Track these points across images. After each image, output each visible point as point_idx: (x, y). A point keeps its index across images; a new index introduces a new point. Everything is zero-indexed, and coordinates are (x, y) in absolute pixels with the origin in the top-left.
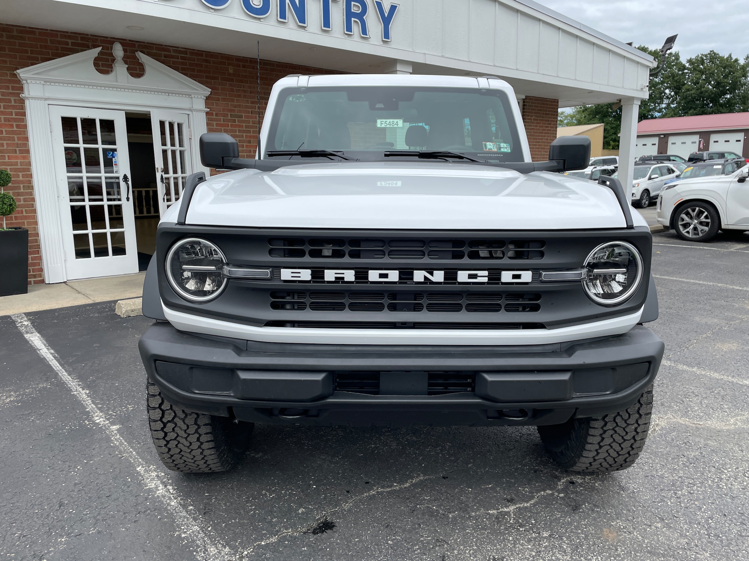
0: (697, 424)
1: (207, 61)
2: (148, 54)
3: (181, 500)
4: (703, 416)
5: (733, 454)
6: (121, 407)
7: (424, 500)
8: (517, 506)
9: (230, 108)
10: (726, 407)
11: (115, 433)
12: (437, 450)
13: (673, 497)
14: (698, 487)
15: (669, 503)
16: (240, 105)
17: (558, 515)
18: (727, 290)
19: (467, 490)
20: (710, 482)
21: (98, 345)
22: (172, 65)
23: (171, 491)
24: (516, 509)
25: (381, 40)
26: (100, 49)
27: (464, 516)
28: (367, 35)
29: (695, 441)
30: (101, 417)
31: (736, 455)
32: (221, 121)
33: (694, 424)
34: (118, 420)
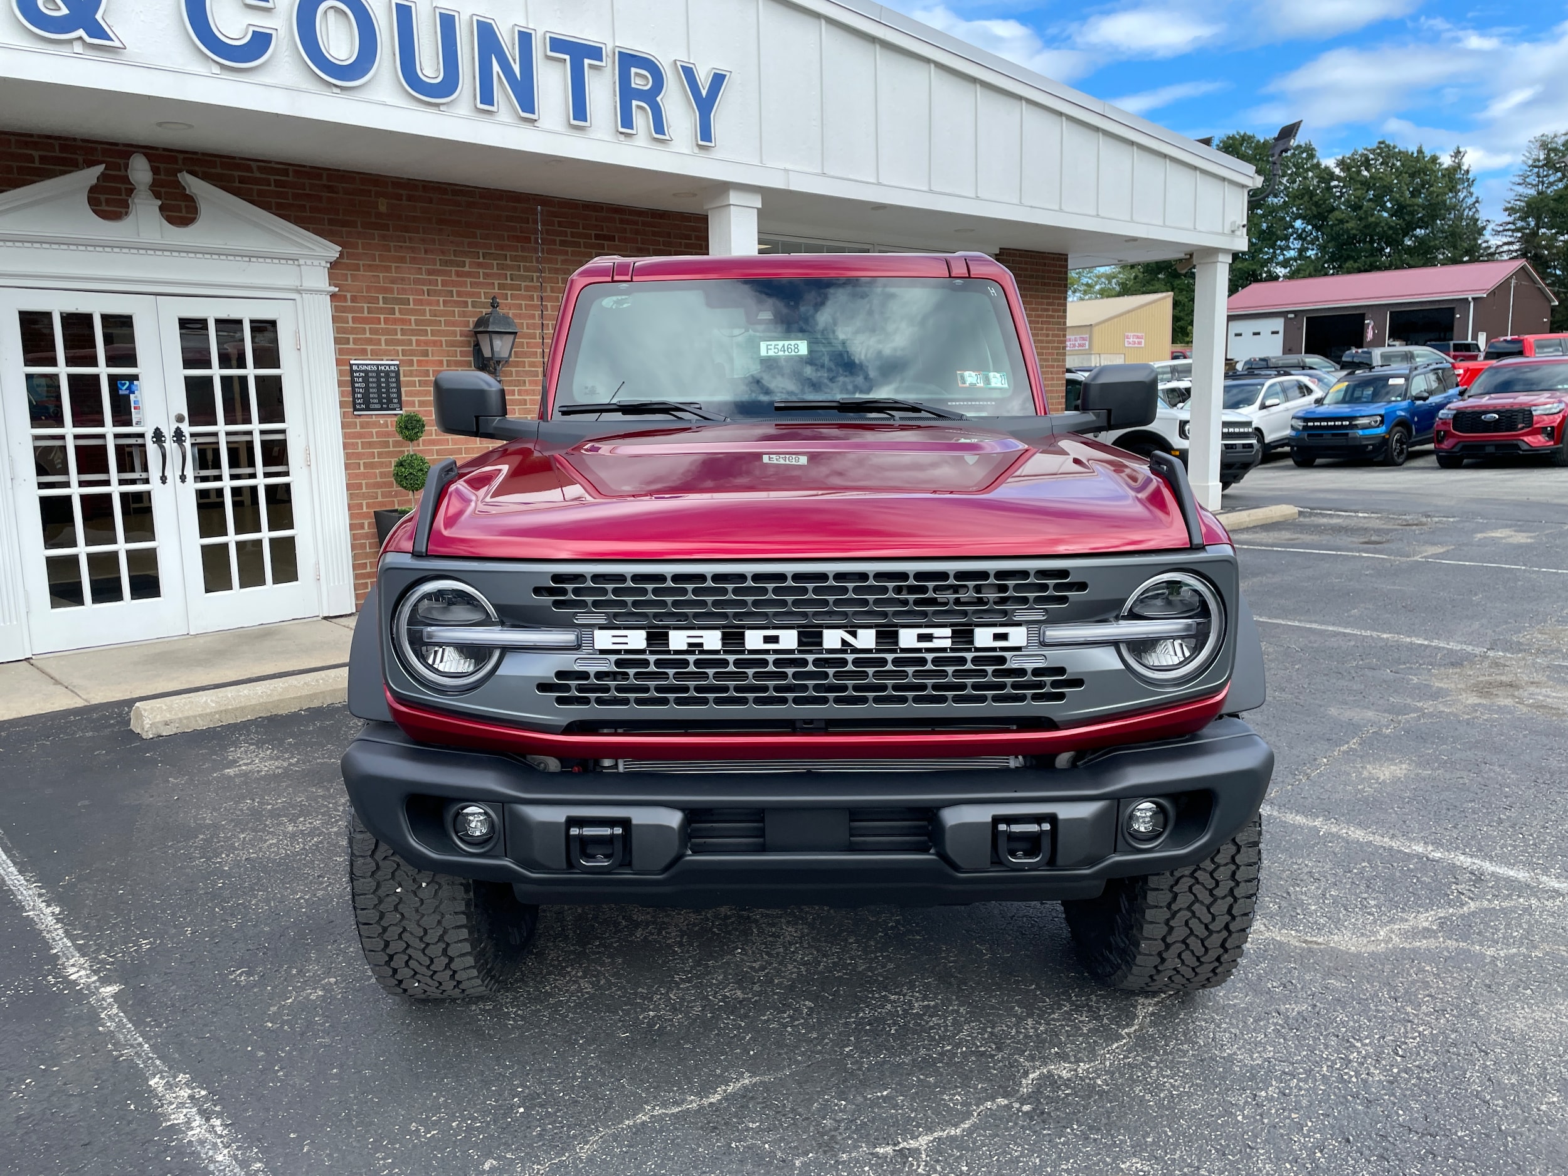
0: (1311, 942)
1: (330, 189)
2: (205, 177)
3: (237, 1149)
4: (1324, 925)
5: (1376, 1006)
6: (126, 943)
7: (748, 1129)
8: (936, 1135)
9: (382, 284)
10: (1372, 903)
11: (109, 1004)
12: (784, 1018)
13: (1250, 1104)
14: (1300, 1080)
15: (1240, 1118)
16: (403, 279)
17: (1016, 1151)
18: (1399, 646)
19: (836, 1105)
20: (1325, 1069)
21: (87, 802)
22: (256, 198)
23: (219, 1129)
24: (932, 1142)
25: (694, 143)
26: (102, 167)
27: (826, 1163)
28: (665, 134)
29: (1303, 980)
30: (82, 967)
31: (1383, 1007)
32: (363, 313)
33: (1305, 942)
34: (117, 974)
